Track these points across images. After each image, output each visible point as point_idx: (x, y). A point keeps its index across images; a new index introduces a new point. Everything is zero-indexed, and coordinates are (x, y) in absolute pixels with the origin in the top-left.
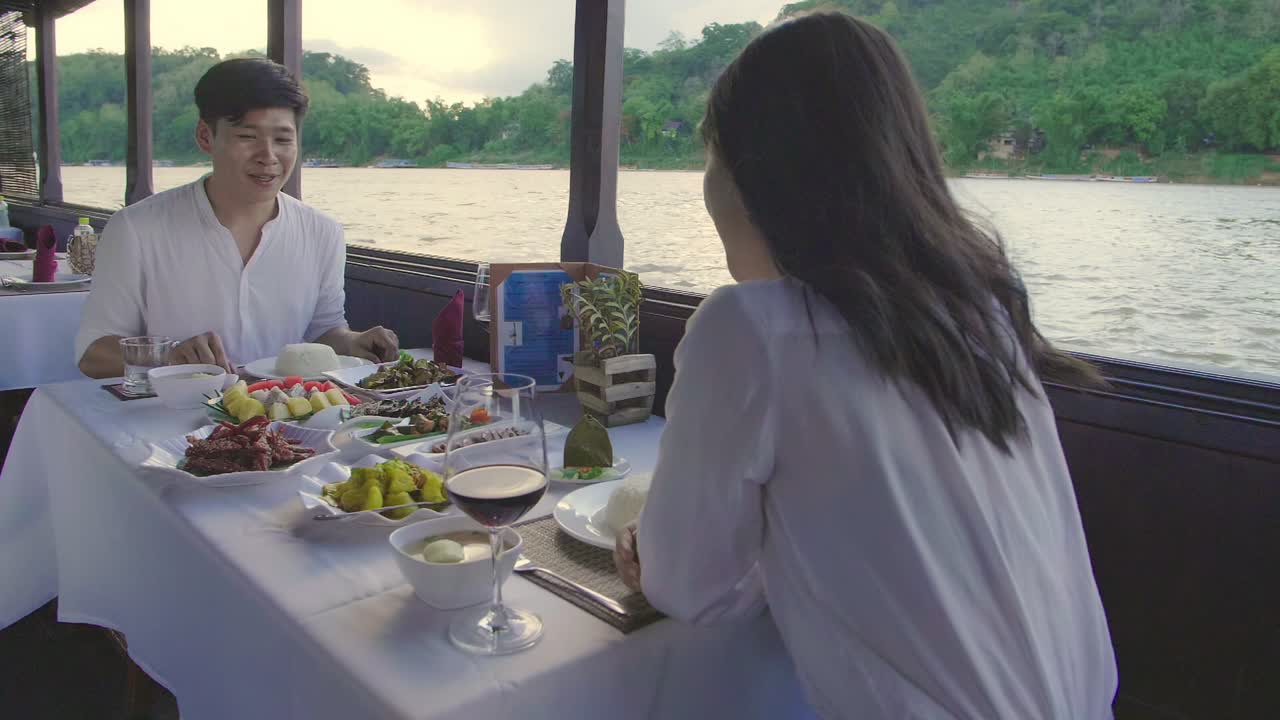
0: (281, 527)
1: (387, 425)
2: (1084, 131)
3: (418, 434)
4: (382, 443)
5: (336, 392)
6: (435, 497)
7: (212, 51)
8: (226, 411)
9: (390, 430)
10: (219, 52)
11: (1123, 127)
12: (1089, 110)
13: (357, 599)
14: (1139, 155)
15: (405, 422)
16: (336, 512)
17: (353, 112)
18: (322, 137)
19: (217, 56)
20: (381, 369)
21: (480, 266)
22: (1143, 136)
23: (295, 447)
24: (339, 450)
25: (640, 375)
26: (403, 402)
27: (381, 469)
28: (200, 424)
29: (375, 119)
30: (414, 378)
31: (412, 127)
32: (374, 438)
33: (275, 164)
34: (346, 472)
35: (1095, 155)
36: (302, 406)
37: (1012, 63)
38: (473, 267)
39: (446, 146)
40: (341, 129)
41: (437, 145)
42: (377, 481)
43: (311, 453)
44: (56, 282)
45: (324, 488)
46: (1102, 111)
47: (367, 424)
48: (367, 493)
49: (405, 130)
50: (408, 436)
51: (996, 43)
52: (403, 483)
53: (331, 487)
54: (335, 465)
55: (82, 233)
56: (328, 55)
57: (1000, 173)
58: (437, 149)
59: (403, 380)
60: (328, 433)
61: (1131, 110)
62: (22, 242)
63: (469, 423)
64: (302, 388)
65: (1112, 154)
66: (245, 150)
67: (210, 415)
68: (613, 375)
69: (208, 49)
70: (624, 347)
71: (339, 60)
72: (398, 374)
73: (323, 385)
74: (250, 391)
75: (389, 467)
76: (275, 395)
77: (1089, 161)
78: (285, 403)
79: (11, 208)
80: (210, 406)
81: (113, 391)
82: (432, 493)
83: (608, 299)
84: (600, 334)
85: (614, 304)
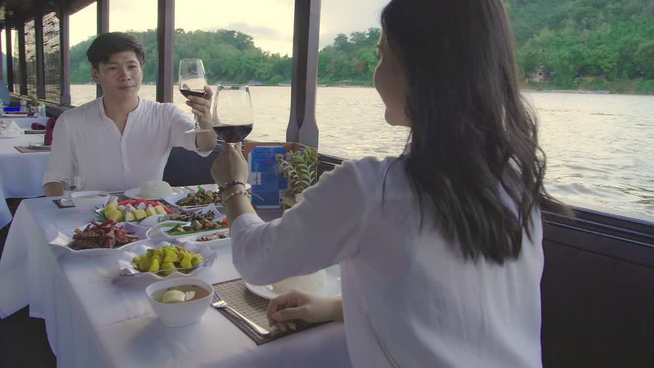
1: (178, 225)
2: (574, 68)
3: (193, 231)
4: (173, 235)
5: (160, 207)
6: (188, 266)
7: (182, 30)
8: (104, 215)
9: (179, 229)
10: (185, 30)
11: (595, 65)
12: (577, 57)
13: (129, 319)
14: (604, 80)
15: (189, 224)
16: (134, 272)
17: (239, 60)
18: (223, 71)
19: (184, 32)
22: (606, 70)
23: (130, 236)
24: (149, 239)
27: (161, 250)
28: (85, 223)
29: (248, 63)
30: (203, 201)
31: (264, 66)
32: (170, 232)
35: (581, 80)
36: (140, 213)
37: (562, 33)
39: (280, 76)
40: (232, 68)
41: (276, 74)
42: (158, 256)
43: (137, 239)
45: (134, 259)
46: (583, 59)
47: (168, 225)
48: (151, 263)
49: (261, 68)
50: (188, 232)
51: (557, 23)
52: (172, 257)
53: (137, 258)
56: (234, 32)
57: (533, 89)
58: (276, 77)
59: (198, 201)
60: (148, 229)
61: (599, 58)
63: (220, 226)
64: (144, 204)
65: (590, 79)
67: (94, 217)
69: (180, 29)
71: (240, 34)
72: (196, 198)
73: (155, 203)
74: (118, 206)
76: (129, 208)
77: (578, 83)
78: (133, 212)
79: (47, 107)
80: (96, 213)
81: (57, 203)
82: (187, 264)
83: (300, 163)
84: (294, 180)
85: (303, 165)
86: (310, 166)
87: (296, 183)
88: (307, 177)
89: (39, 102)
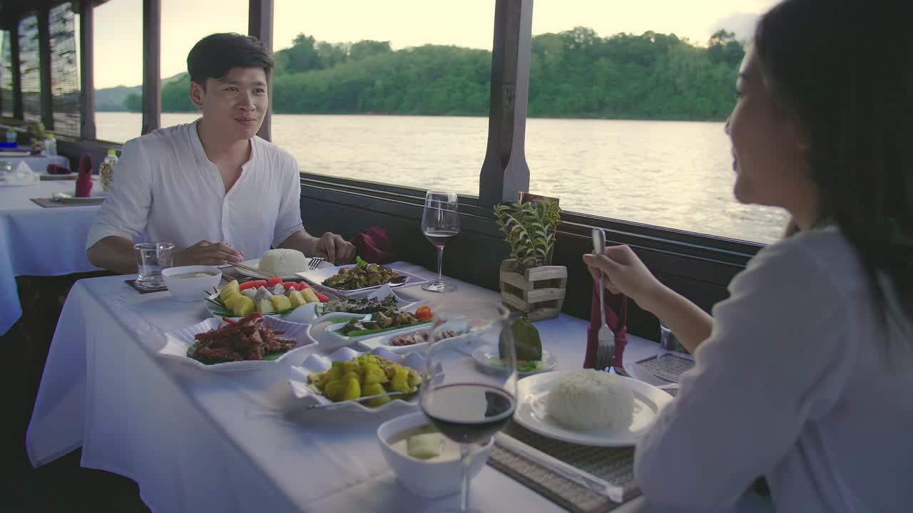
0: (275, 411)
1: (354, 321)
3: (379, 329)
4: (351, 336)
5: (309, 291)
6: (403, 388)
8: (223, 305)
9: (356, 325)
13: (349, 485)
15: (368, 318)
16: (323, 401)
20: (341, 272)
21: (428, 192)
23: (281, 338)
24: (317, 343)
25: (554, 283)
26: (365, 301)
27: (357, 363)
28: (203, 316)
30: (368, 279)
32: (345, 331)
33: (253, 110)
34: (326, 362)
36: (283, 302)
38: (423, 193)
42: (354, 374)
43: (294, 345)
44: (92, 197)
45: (309, 377)
47: (338, 320)
48: (347, 384)
50: (370, 331)
52: (376, 375)
53: (314, 376)
54: (317, 356)
55: (110, 161)
59: (360, 281)
60: (306, 326)
62: (68, 168)
63: (416, 320)
64: (282, 287)
66: (231, 100)
67: (211, 308)
68: (535, 282)
70: (543, 258)
72: (356, 277)
73: (298, 285)
74: (241, 289)
75: (363, 361)
76: (262, 293)
78: (270, 299)
79: (58, 142)
80: (210, 301)
81: (131, 283)
82: (401, 384)
83: (534, 221)
84: (526, 247)
85: (538, 224)
86: (547, 227)
87: (528, 252)
88: (543, 242)
89: (46, 135)
